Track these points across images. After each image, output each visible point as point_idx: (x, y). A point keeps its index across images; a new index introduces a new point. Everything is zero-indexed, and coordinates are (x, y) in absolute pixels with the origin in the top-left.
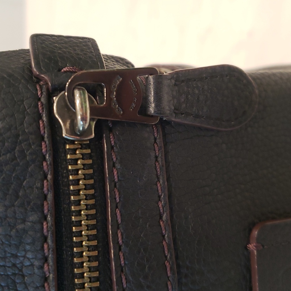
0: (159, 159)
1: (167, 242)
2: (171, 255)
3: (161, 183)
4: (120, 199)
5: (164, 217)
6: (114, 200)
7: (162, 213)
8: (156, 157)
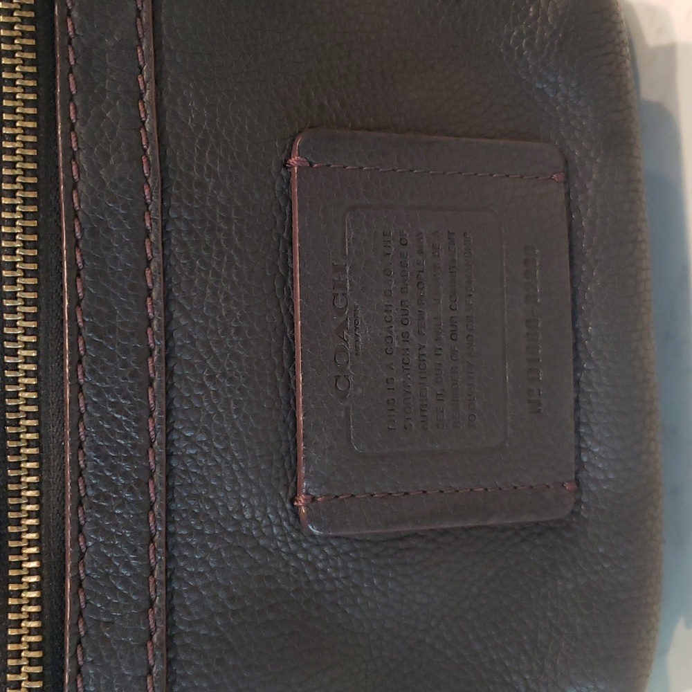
0: (144, 14)
1: (147, 130)
2: (153, 149)
3: (144, 48)
4: (75, 62)
5: (146, 97)
6: (66, 61)
7: (143, 91)
8: (139, 11)
